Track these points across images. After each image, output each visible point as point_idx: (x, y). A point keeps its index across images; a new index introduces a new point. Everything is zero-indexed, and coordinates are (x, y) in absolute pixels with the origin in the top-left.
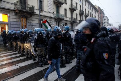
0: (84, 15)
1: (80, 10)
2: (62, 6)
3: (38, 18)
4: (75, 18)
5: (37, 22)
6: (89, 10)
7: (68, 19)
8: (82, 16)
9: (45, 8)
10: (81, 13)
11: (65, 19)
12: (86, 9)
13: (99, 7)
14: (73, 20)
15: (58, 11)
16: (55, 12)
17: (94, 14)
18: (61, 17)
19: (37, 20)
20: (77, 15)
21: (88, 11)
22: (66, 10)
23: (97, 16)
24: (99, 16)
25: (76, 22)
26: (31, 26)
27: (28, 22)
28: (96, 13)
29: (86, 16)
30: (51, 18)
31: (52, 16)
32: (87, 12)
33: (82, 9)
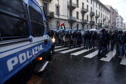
0: (94, 17)
2: (74, 9)
3: (56, 20)
4: (86, 19)
5: (55, 24)
6: (100, 11)
7: (79, 21)
8: (93, 18)
9: (61, 13)
10: (92, 15)
11: (77, 20)
12: (97, 11)
13: (111, 8)
14: (84, 21)
15: (71, 15)
16: (69, 15)
17: (105, 14)
18: (74, 19)
19: (55, 22)
20: (88, 17)
21: (99, 12)
22: (78, 13)
23: (109, 16)
24: (111, 16)
25: (86, 23)
28: (108, 14)
29: (97, 18)
30: (65, 20)
31: (66, 18)
33: (92, 11)
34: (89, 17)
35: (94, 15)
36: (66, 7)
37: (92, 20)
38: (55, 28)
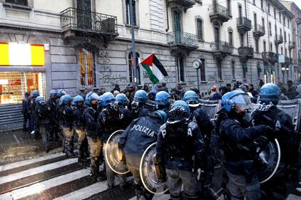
0: (251, 33)
1: (241, 18)
2: (189, 10)
3: (125, 48)
4: (228, 41)
5: (123, 61)
6: (265, 15)
7: (207, 47)
8: (245, 36)
9: (143, 20)
10: (244, 28)
11: (201, 46)
12: (255, 15)
13: (293, 5)
14: (221, 49)
15: (178, 27)
16: (171, 30)
17: (280, 26)
18: (188, 43)
19: (122, 55)
20: (231, 33)
21: (263, 20)
22: (199, 21)
23: (289, 31)
24: (294, 30)
25: (230, 54)
26: (106, 74)
27: (98, 63)
28: (286, 22)
29: (258, 35)
30: (160, 46)
31: (163, 40)
32: (259, 22)
33: (244, 15)
34: (236, 35)
35: (250, 29)
36: (160, 7)
37: (245, 45)
38: (123, 75)
